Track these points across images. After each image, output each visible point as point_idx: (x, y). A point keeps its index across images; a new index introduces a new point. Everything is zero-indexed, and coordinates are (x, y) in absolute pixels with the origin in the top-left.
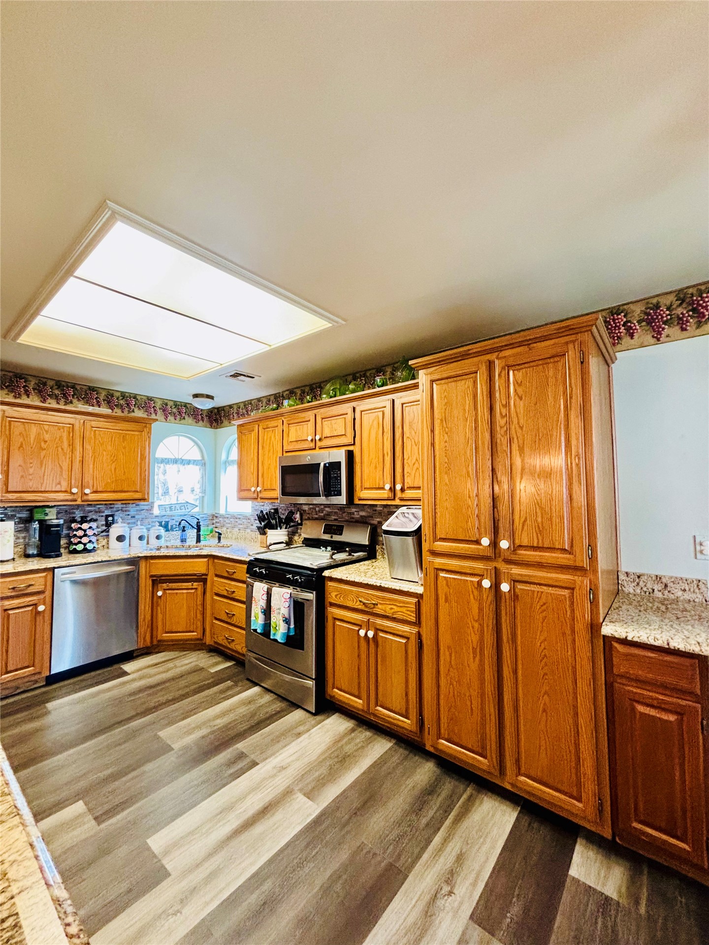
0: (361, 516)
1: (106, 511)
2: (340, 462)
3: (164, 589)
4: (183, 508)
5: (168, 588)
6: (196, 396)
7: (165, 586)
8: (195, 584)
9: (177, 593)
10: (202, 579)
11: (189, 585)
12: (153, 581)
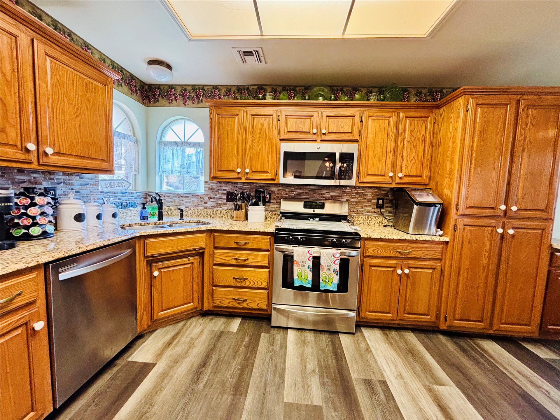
0: (332, 196)
1: (44, 183)
2: (353, 154)
3: (159, 269)
4: (120, 185)
5: (163, 266)
6: (152, 62)
7: (159, 264)
8: (191, 258)
9: (173, 270)
10: (200, 254)
11: (185, 260)
12: (148, 262)
